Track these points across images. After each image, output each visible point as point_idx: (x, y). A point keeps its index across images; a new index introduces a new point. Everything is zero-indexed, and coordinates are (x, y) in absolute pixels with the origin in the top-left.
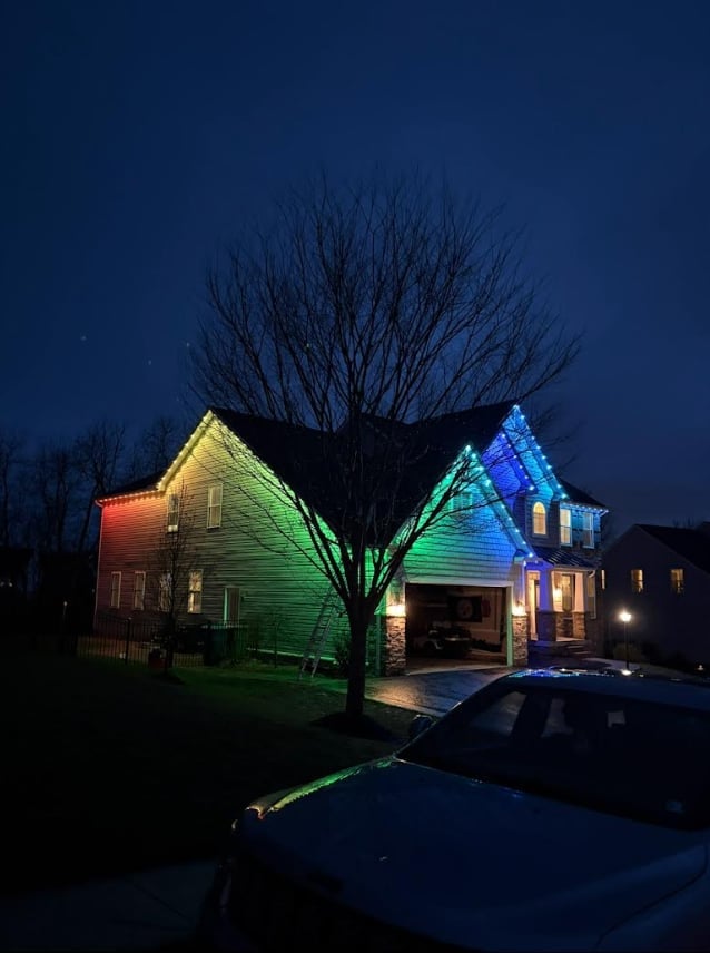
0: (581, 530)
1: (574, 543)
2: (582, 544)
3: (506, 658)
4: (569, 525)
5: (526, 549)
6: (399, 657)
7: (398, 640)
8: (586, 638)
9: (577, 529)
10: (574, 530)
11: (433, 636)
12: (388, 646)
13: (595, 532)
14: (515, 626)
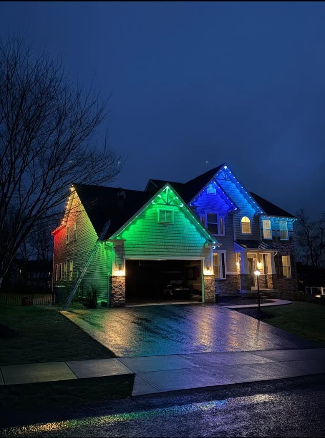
0: (279, 231)
1: (274, 237)
2: (279, 238)
3: (202, 298)
4: (270, 228)
5: (211, 239)
6: (121, 298)
7: (120, 289)
8: (274, 288)
9: (275, 230)
10: (273, 230)
11: (170, 288)
12: (113, 292)
13: (289, 231)
14: (206, 281)
